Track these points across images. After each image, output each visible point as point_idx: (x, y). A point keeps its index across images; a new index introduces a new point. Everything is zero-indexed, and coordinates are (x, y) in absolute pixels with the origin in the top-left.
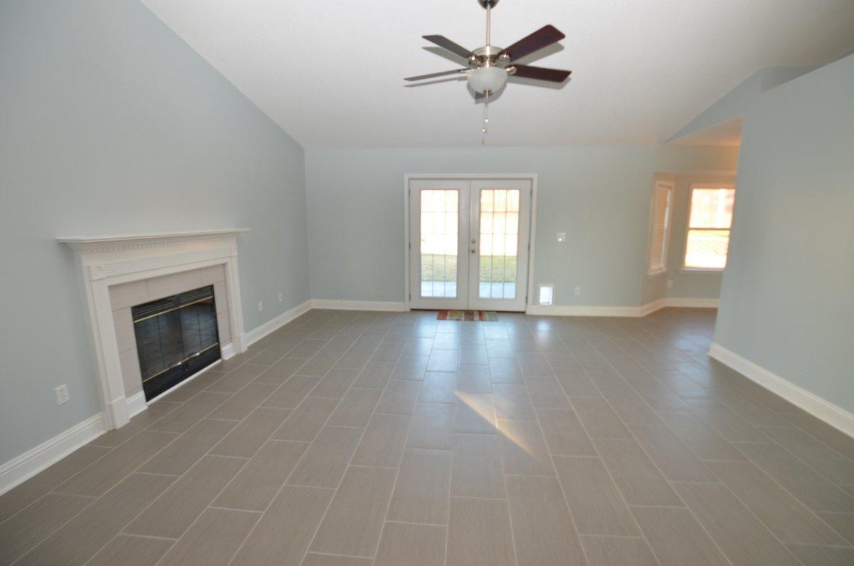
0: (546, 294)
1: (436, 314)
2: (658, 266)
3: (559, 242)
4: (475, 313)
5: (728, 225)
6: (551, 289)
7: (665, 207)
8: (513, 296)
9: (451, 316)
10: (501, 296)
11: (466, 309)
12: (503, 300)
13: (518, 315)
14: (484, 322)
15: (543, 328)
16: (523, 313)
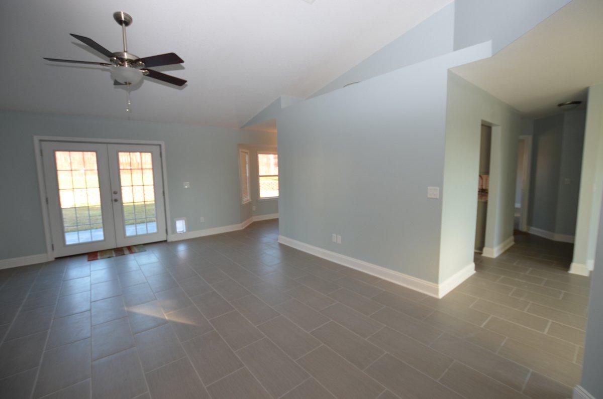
0: (180, 226)
1: (86, 258)
2: (247, 199)
3: (185, 188)
4: (123, 248)
5: (277, 173)
6: (184, 221)
7: (246, 164)
8: (155, 230)
9: (101, 255)
10: (145, 232)
11: (115, 247)
12: (147, 235)
13: (161, 244)
14: (135, 254)
15: (182, 250)
16: (166, 241)
